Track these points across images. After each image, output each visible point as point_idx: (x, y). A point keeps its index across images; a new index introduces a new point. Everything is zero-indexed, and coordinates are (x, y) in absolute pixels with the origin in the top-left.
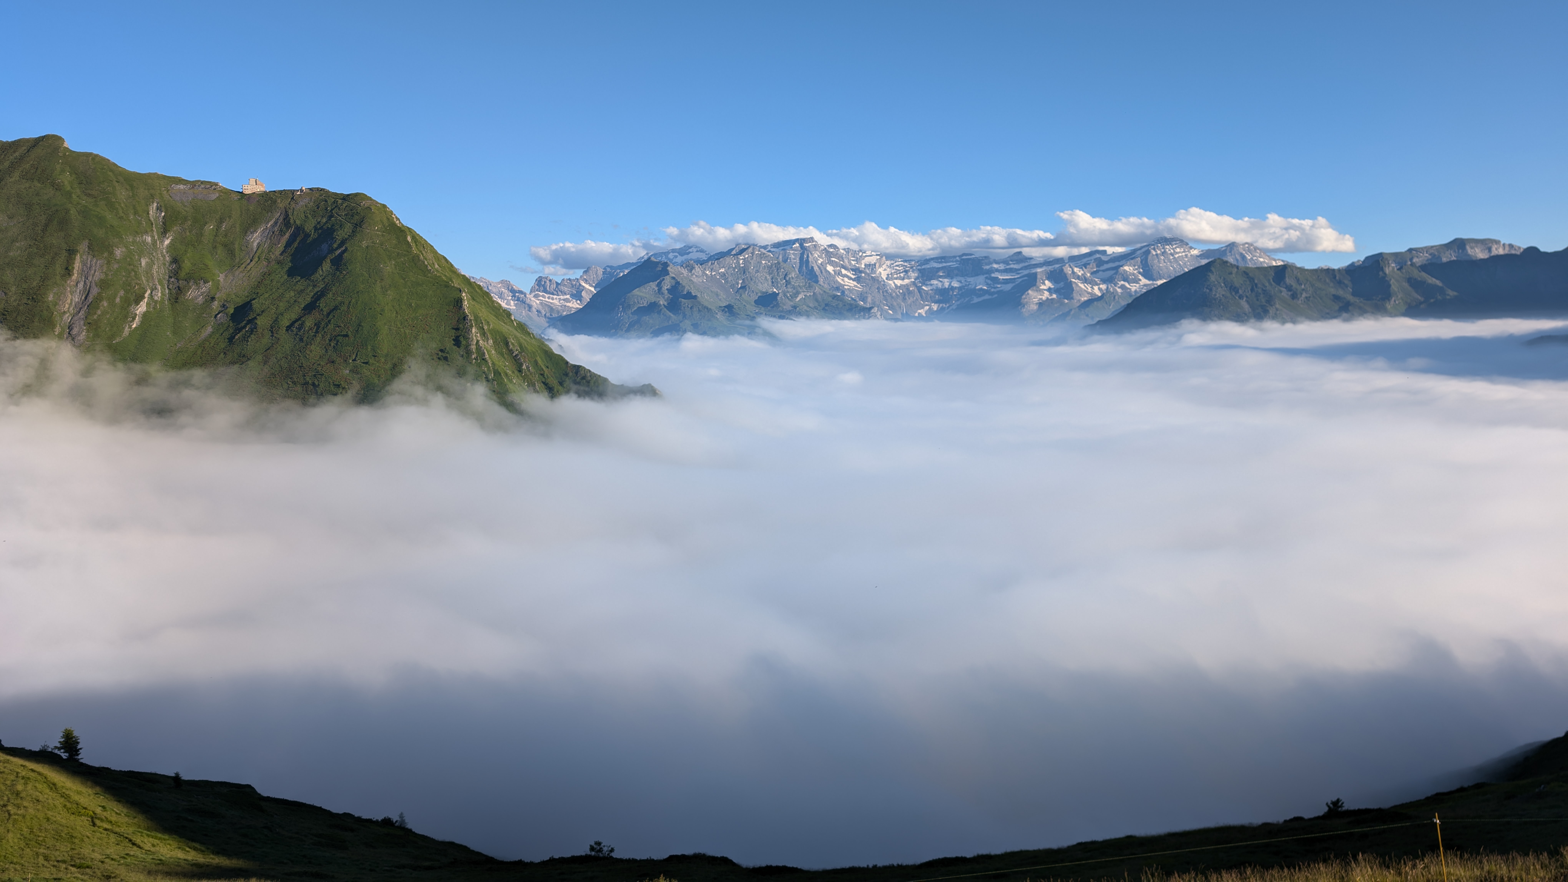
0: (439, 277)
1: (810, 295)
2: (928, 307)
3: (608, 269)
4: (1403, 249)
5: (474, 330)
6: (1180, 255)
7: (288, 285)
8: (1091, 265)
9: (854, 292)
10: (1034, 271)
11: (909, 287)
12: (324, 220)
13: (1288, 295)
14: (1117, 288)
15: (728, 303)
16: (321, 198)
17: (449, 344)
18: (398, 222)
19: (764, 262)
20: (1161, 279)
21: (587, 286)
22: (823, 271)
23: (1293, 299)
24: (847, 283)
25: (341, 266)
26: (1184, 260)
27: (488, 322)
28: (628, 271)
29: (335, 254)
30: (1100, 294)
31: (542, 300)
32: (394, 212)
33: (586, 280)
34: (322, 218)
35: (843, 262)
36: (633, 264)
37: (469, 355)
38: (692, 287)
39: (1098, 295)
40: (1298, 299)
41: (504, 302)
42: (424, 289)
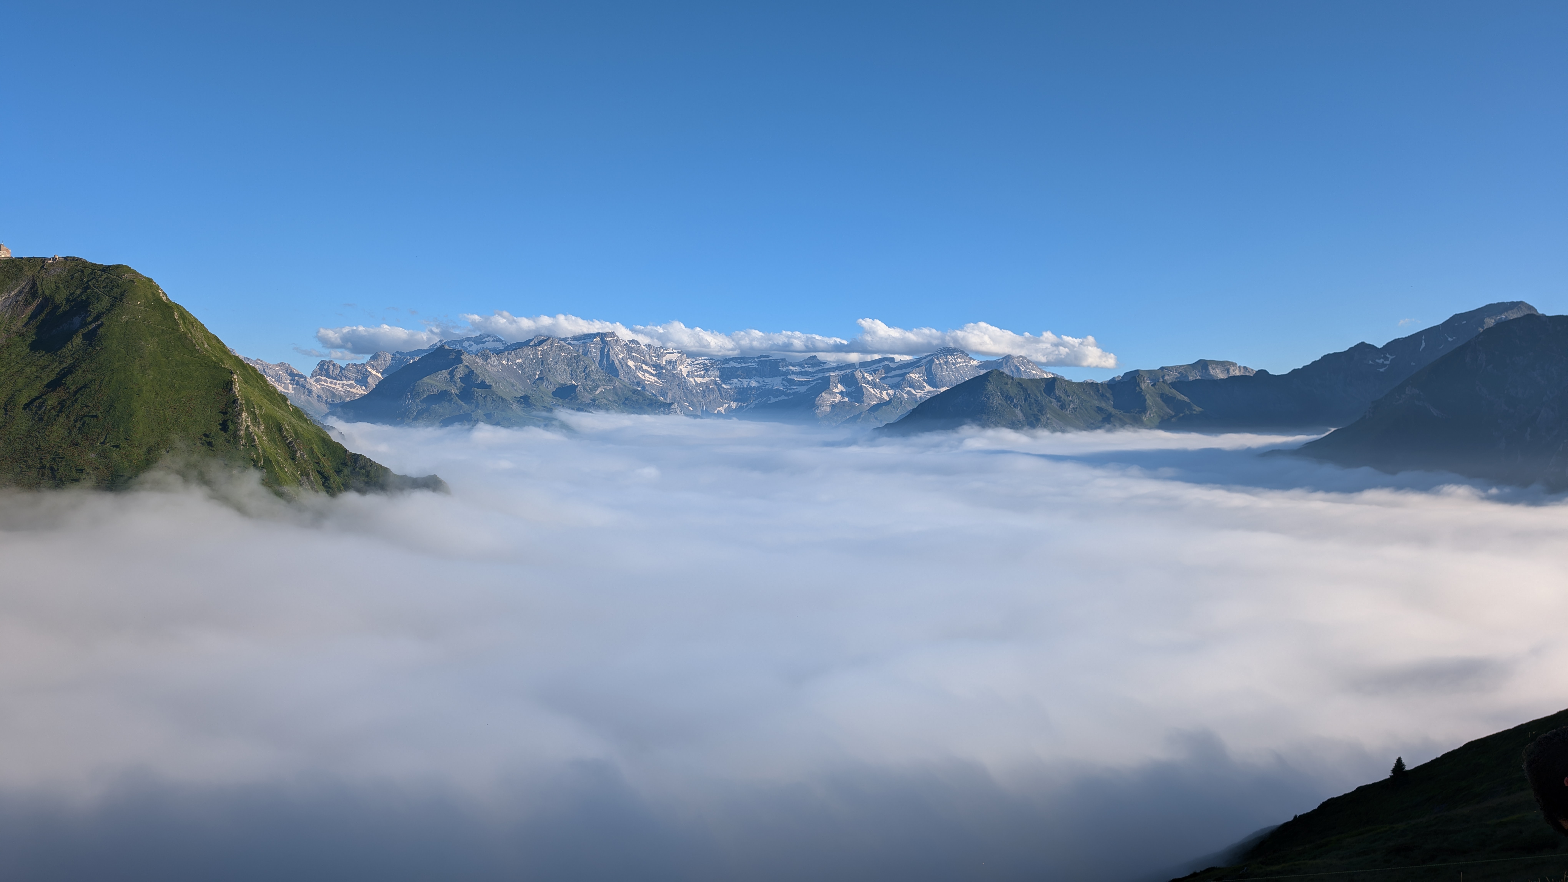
0: (208, 357)
1: (610, 389)
2: (727, 405)
3: (398, 356)
4: (1156, 367)
5: (244, 415)
6: (961, 365)
7: (30, 360)
8: (880, 371)
9: (655, 387)
10: (827, 375)
11: (709, 385)
12: (79, 292)
13: (1057, 405)
14: (903, 394)
15: (524, 394)
16: (76, 267)
17: (215, 428)
18: (165, 297)
19: (563, 354)
20: (943, 387)
21: (374, 372)
22: (624, 366)
23: (1062, 409)
24: (647, 379)
25: (94, 341)
26: (965, 370)
27: (261, 407)
28: (419, 358)
29: (88, 328)
30: (888, 399)
31: (322, 385)
32: (161, 287)
33: (373, 366)
34: (76, 289)
35: (645, 357)
36: (424, 351)
37: (236, 441)
38: (486, 376)
39: (886, 400)
40: (1067, 409)
41: (281, 386)
42: (190, 369)
